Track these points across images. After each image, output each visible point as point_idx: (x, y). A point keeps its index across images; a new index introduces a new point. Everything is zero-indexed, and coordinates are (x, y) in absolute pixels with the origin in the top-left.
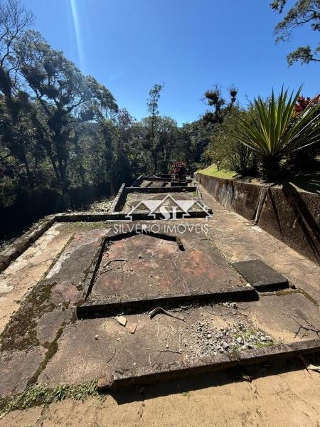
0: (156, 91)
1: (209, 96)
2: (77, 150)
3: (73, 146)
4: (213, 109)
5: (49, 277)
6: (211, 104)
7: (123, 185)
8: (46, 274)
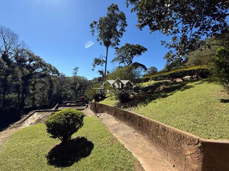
0: (76, 69)
1: (100, 71)
2: (34, 89)
3: (31, 87)
4: (101, 76)
5: (40, 118)
6: (101, 74)
7: (58, 104)
8: (40, 117)
